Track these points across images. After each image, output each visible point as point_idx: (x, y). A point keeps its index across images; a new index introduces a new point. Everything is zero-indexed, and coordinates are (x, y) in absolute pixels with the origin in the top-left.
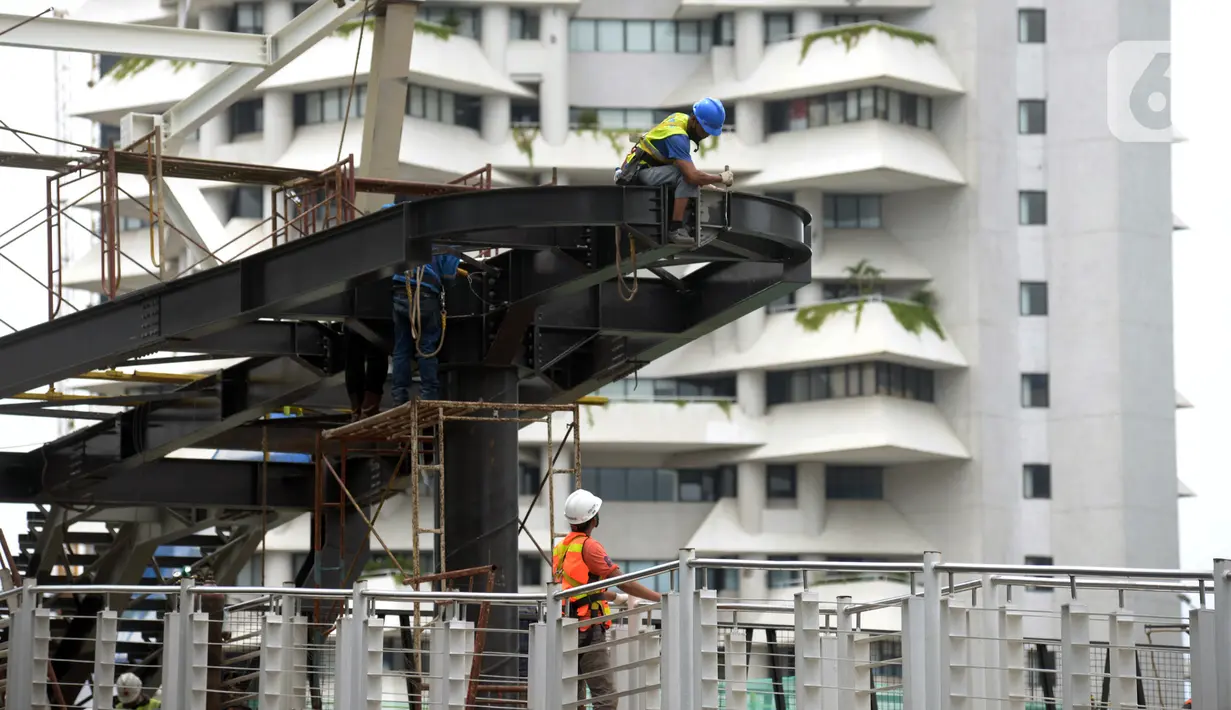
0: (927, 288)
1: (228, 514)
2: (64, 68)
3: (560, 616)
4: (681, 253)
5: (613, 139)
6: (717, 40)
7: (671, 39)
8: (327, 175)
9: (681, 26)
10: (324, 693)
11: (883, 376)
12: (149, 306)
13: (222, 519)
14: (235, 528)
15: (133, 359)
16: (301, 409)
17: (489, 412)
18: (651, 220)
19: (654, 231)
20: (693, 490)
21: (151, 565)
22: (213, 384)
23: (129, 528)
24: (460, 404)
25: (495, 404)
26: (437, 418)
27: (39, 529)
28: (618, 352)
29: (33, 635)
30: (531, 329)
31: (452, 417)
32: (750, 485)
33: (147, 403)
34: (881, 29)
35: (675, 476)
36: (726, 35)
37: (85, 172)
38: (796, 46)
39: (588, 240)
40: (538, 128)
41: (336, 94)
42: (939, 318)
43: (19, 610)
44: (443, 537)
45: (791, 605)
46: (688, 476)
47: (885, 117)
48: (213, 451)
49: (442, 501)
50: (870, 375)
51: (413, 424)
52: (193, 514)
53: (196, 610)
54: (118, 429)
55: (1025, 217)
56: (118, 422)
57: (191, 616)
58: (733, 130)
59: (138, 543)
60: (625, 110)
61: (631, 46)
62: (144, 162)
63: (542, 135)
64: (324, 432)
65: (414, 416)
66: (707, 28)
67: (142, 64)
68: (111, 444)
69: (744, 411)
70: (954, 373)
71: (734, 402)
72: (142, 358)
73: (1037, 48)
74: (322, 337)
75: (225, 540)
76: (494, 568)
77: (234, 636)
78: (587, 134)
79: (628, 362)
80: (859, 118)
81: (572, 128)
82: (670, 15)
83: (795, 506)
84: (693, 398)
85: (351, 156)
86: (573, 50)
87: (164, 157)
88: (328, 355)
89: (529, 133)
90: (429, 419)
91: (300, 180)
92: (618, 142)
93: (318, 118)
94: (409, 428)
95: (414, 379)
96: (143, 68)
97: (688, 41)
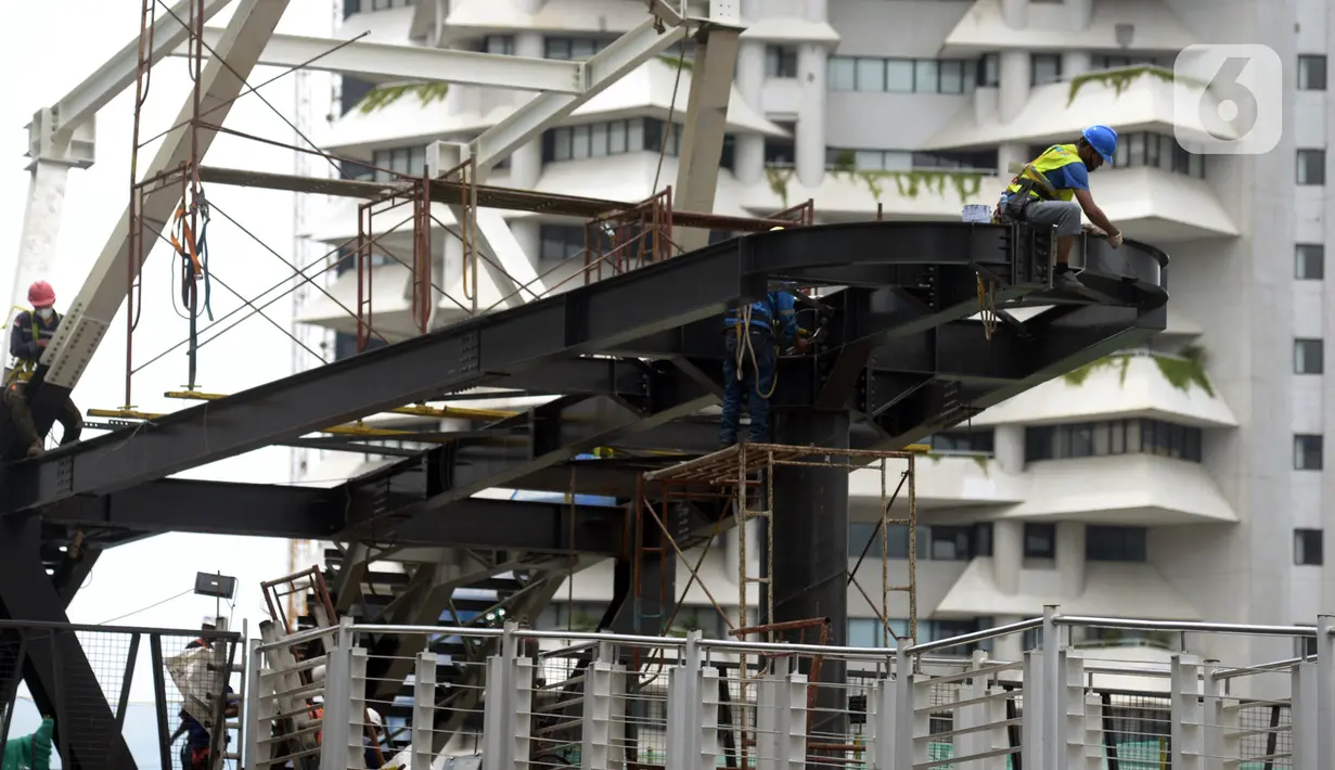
0: (1197, 343)
1: (529, 557)
2: (305, 101)
3: (911, 673)
4: (1028, 295)
5: (870, 182)
6: (981, 81)
7: (933, 80)
8: (644, 208)
9: (945, 67)
10: (640, 745)
11: (1149, 433)
12: (468, 339)
13: (522, 562)
14: (533, 572)
15: (450, 394)
16: (611, 450)
17: (820, 458)
18: (1000, 259)
19: (1001, 270)
20: (946, 548)
21: (447, 608)
22: (525, 422)
23: (427, 570)
24: (791, 448)
25: (828, 449)
26: (766, 462)
27: (337, 567)
28: (951, 398)
29: (350, 674)
30: (864, 372)
31: (782, 462)
32: (1007, 544)
33: (455, 440)
34: (1154, 73)
35: (928, 533)
36: (990, 76)
37: (398, 200)
38: (1065, 87)
39: (931, 279)
40: (793, 169)
41: (586, 130)
42: (1208, 374)
43: (336, 648)
44: (770, 586)
45: (1168, 668)
46: (940, 533)
47: (1156, 163)
48: (513, 491)
49: (770, 549)
50: (1134, 432)
51: (741, 468)
52: (494, 557)
53: (519, 655)
54: (424, 466)
55: (1301, 271)
56: (424, 460)
57: (515, 661)
58: (996, 175)
59: (435, 585)
60: (884, 152)
61: (890, 86)
62: (459, 192)
63: (798, 175)
64: (646, 473)
65: (743, 459)
66: (971, 69)
67: (390, 96)
68: (416, 482)
69: (1002, 466)
70: (1223, 432)
71: (991, 457)
72: (460, 393)
73: (1317, 95)
74: (641, 374)
75: (524, 584)
76: (827, 621)
77: (548, 684)
78: (844, 176)
79: (963, 408)
80: (1128, 164)
81: (827, 170)
82: (933, 54)
83: (1053, 567)
84: (947, 452)
85: (669, 188)
86: (831, 89)
87: (478, 186)
88: (648, 394)
89: (784, 174)
90: (756, 462)
91: (615, 212)
92: (875, 184)
93: (567, 155)
94: (737, 472)
95: (742, 421)
96: (390, 101)
97: (951, 81)
